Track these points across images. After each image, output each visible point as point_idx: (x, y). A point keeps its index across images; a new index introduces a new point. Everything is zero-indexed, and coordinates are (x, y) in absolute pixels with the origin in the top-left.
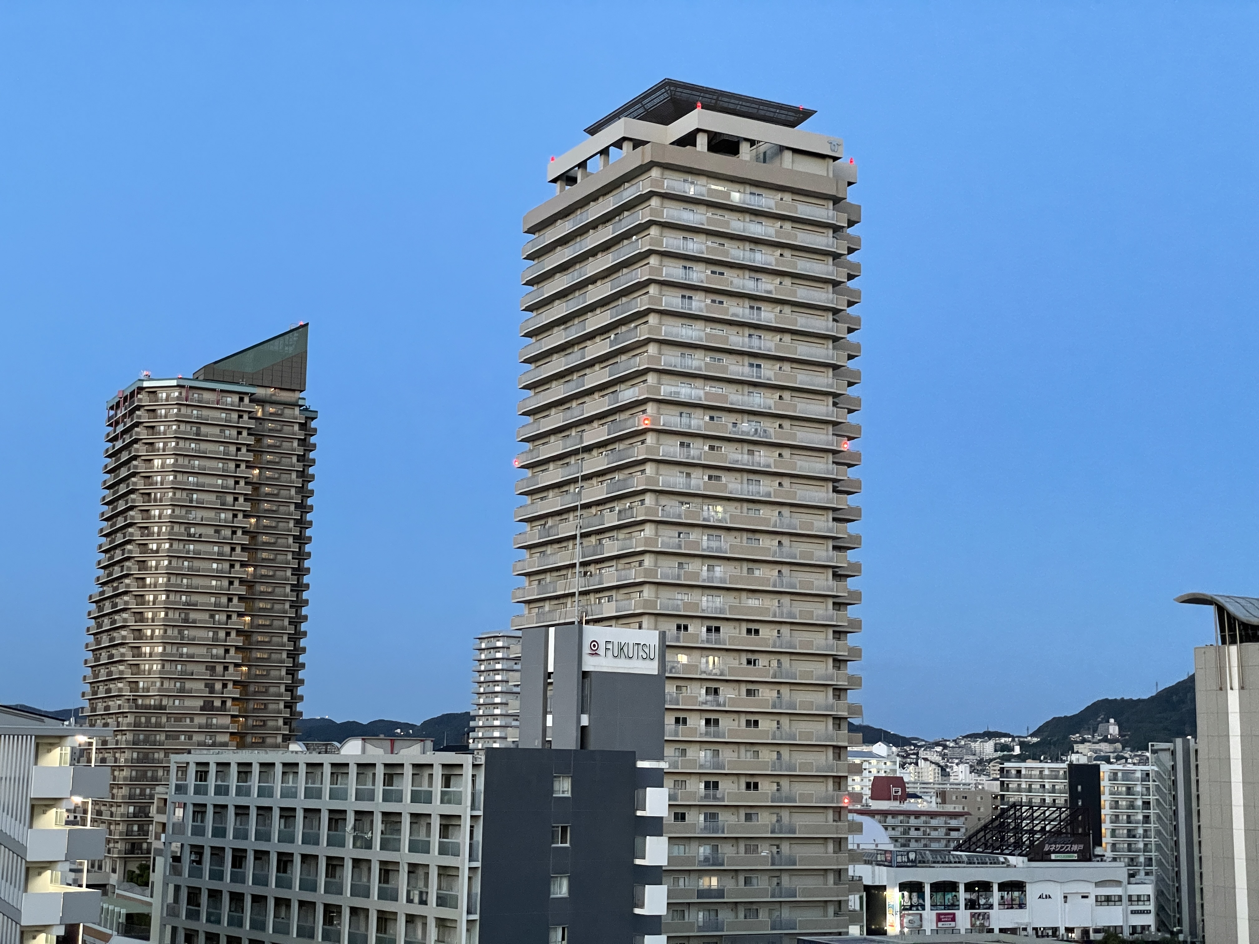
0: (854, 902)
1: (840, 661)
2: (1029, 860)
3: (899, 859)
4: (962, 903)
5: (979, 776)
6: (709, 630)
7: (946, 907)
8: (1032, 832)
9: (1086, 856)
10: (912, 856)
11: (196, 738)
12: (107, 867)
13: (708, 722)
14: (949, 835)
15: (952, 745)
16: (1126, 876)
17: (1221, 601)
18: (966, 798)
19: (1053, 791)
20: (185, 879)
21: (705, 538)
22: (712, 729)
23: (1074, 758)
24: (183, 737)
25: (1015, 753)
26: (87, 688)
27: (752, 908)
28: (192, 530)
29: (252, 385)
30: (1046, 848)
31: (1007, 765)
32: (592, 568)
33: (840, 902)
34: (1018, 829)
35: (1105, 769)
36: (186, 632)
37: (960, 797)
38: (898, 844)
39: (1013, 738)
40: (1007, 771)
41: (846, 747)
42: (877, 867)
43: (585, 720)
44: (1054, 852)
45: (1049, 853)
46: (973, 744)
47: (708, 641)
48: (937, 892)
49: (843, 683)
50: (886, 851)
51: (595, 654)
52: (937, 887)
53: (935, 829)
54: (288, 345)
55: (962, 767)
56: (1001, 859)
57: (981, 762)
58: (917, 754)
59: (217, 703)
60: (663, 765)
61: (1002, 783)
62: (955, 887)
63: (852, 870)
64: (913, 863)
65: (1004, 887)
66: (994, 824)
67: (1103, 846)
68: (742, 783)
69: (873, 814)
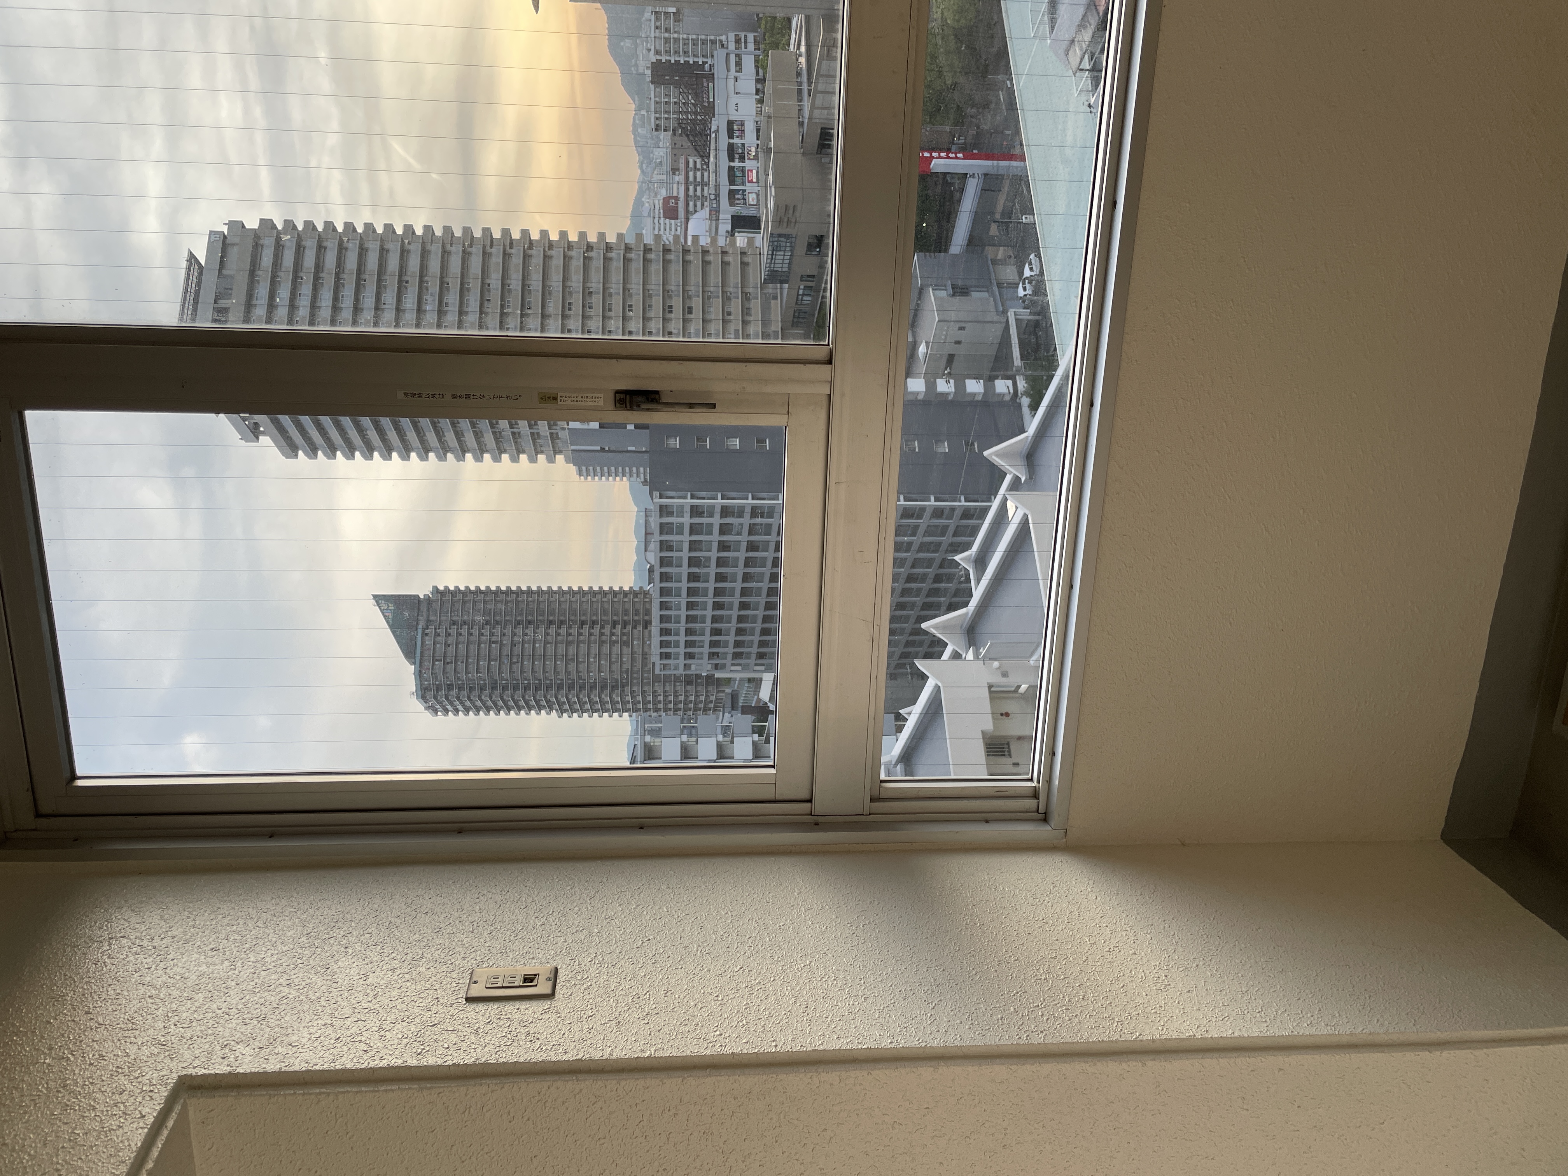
0: (741, 240)
1: (587, 248)
2: (714, 116)
3: (715, 206)
4: (741, 164)
7: (744, 176)
9: (711, 77)
10: (713, 197)
11: (646, 650)
12: (722, 694)
14: (699, 169)
15: (642, 158)
16: (723, 50)
18: (675, 154)
19: (669, 96)
24: (645, 657)
26: (616, 715)
27: (746, 311)
28: (515, 660)
29: (417, 629)
30: (706, 104)
33: (741, 253)
35: (654, 57)
37: (675, 159)
38: (705, 203)
40: (657, 125)
41: (645, 245)
42: (720, 220)
44: (708, 99)
45: (709, 102)
48: (734, 181)
49: (603, 247)
50: (710, 214)
52: (732, 182)
53: (695, 178)
54: (388, 606)
55: (656, 152)
56: (713, 135)
59: (625, 638)
61: (665, 130)
62: (731, 169)
63: (722, 242)
64: (717, 196)
65: (731, 137)
66: (691, 138)
67: (704, 63)
68: (669, 316)
69: (687, 220)
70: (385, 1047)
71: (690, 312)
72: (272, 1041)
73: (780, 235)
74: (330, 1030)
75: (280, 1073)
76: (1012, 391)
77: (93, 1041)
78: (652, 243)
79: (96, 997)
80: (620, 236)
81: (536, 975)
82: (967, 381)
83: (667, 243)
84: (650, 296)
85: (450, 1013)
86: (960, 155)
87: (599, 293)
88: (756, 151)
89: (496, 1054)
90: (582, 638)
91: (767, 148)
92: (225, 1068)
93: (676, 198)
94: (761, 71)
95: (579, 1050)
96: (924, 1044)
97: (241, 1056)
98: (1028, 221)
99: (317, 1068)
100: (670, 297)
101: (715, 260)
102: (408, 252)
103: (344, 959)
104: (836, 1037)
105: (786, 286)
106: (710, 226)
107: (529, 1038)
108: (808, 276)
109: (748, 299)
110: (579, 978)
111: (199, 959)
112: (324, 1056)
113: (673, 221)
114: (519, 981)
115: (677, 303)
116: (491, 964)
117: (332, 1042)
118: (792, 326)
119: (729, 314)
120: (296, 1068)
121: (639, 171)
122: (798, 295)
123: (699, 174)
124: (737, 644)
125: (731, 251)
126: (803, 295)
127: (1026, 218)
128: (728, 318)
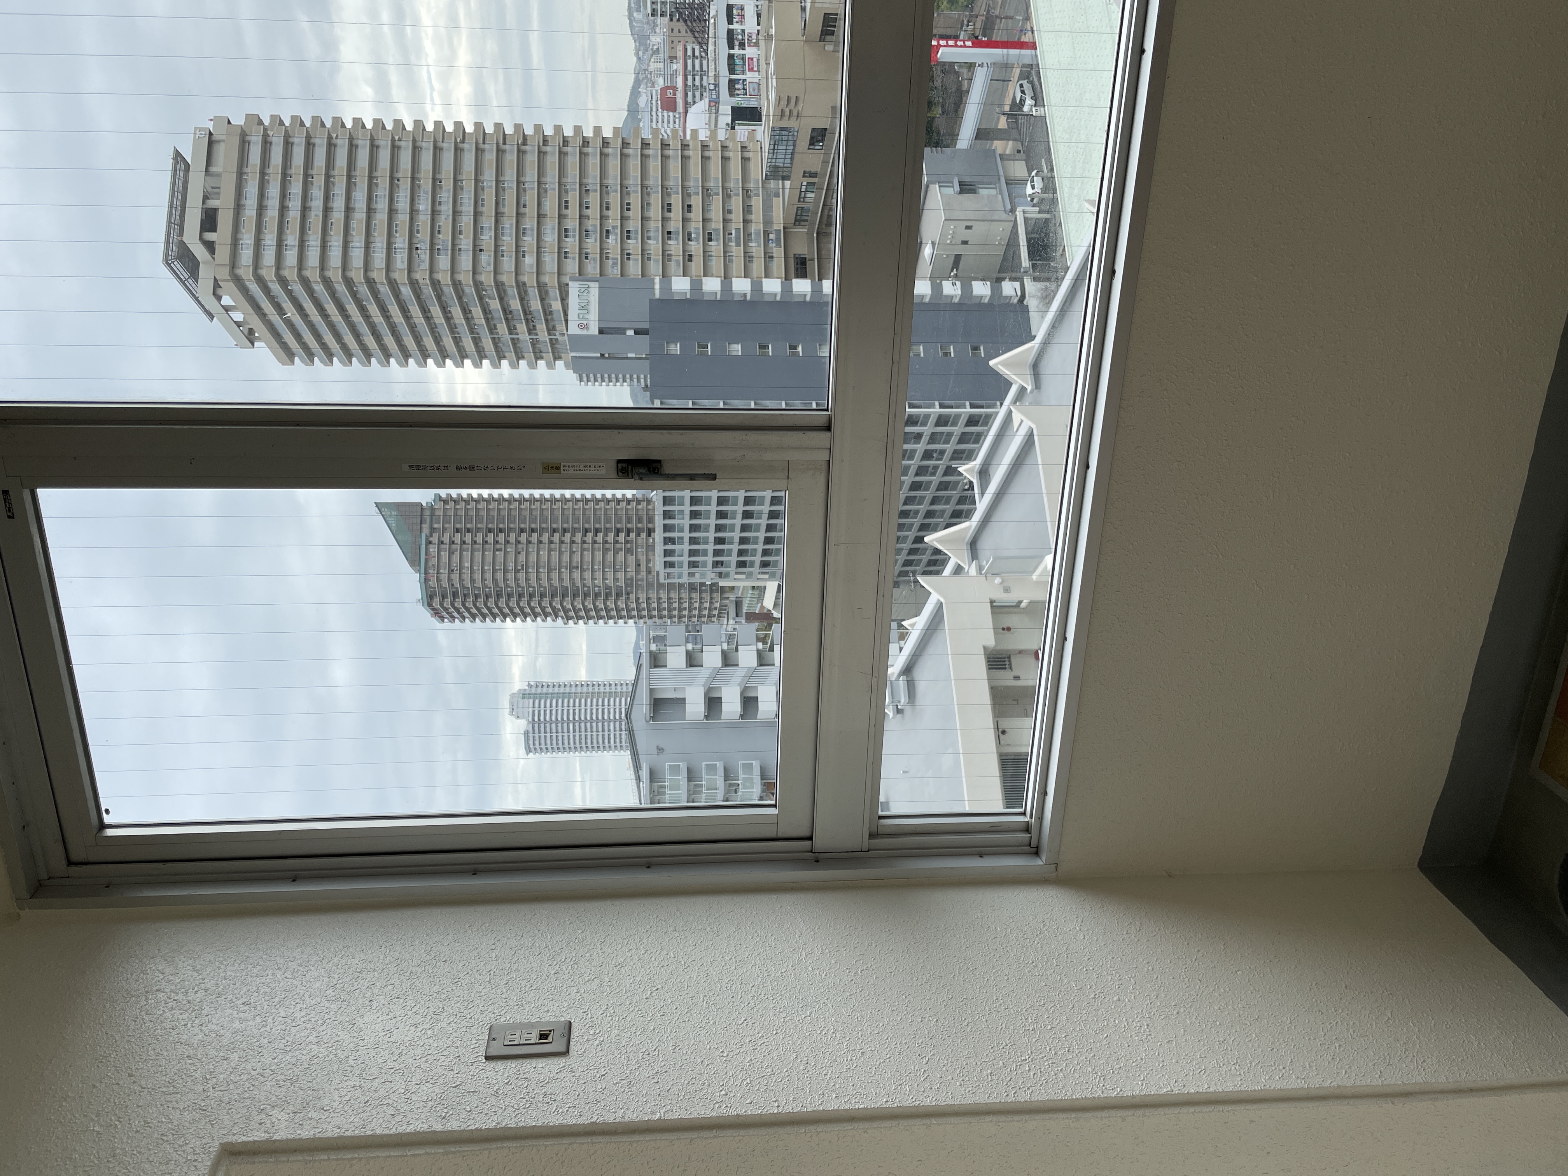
0: (743, 131)
1: (583, 143)
3: (714, 96)
4: (742, 52)
6: (566, 236)
7: (744, 65)
10: (712, 87)
11: (650, 558)
12: (726, 602)
13: (628, 238)
14: (697, 57)
15: (637, 44)
18: (673, 40)
20: (732, 569)
21: (504, 238)
22: (632, 235)
24: (650, 565)
27: (747, 209)
28: (520, 568)
29: (421, 537)
32: (530, 317)
33: (741, 147)
36: (585, 567)
37: (673, 46)
38: (704, 94)
40: (654, 9)
41: (642, 139)
42: (720, 112)
43: (630, 333)
46: (637, 29)
47: (574, 237)
48: (734, 70)
49: (599, 142)
50: (710, 106)
51: (587, 327)
52: (732, 70)
53: (694, 66)
55: (653, 38)
56: (712, 21)
58: (645, 70)
59: (629, 545)
60: (657, 280)
61: (662, 15)
62: (731, 57)
63: (722, 135)
64: (716, 85)
65: (730, 22)
66: (689, 24)
68: (668, 215)
69: (686, 112)
70: (411, 1111)
71: (689, 211)
72: (305, 1105)
73: (782, 129)
74: (358, 1093)
75: (314, 1139)
76: (1019, 293)
77: (138, 1106)
78: (650, 137)
79: (138, 1058)
80: (616, 130)
81: (550, 1031)
82: (973, 283)
83: (666, 137)
84: (649, 194)
85: (471, 1073)
86: (969, 43)
87: (596, 191)
88: (758, 40)
89: (515, 1117)
90: (585, 546)
91: (768, 34)
92: (263, 1135)
93: (675, 89)
95: (593, 1113)
96: (918, 1103)
97: (277, 1122)
98: (1038, 114)
99: (348, 1134)
100: (669, 195)
101: (715, 157)
102: (399, 148)
103: (369, 1013)
104: (834, 1096)
105: (788, 183)
106: (710, 118)
107: (546, 1100)
108: (810, 173)
109: (749, 197)
110: (592, 1032)
111: (232, 1014)
112: (355, 1121)
113: (671, 114)
114: (535, 1038)
115: (676, 200)
116: (508, 1018)
117: (362, 1105)
118: (795, 224)
119: (730, 212)
120: (329, 1134)
121: (635, 59)
122: (801, 192)
123: (697, 62)
124: (741, 553)
125: (730, 145)
126: (806, 191)
127: (1036, 111)
128: (728, 216)
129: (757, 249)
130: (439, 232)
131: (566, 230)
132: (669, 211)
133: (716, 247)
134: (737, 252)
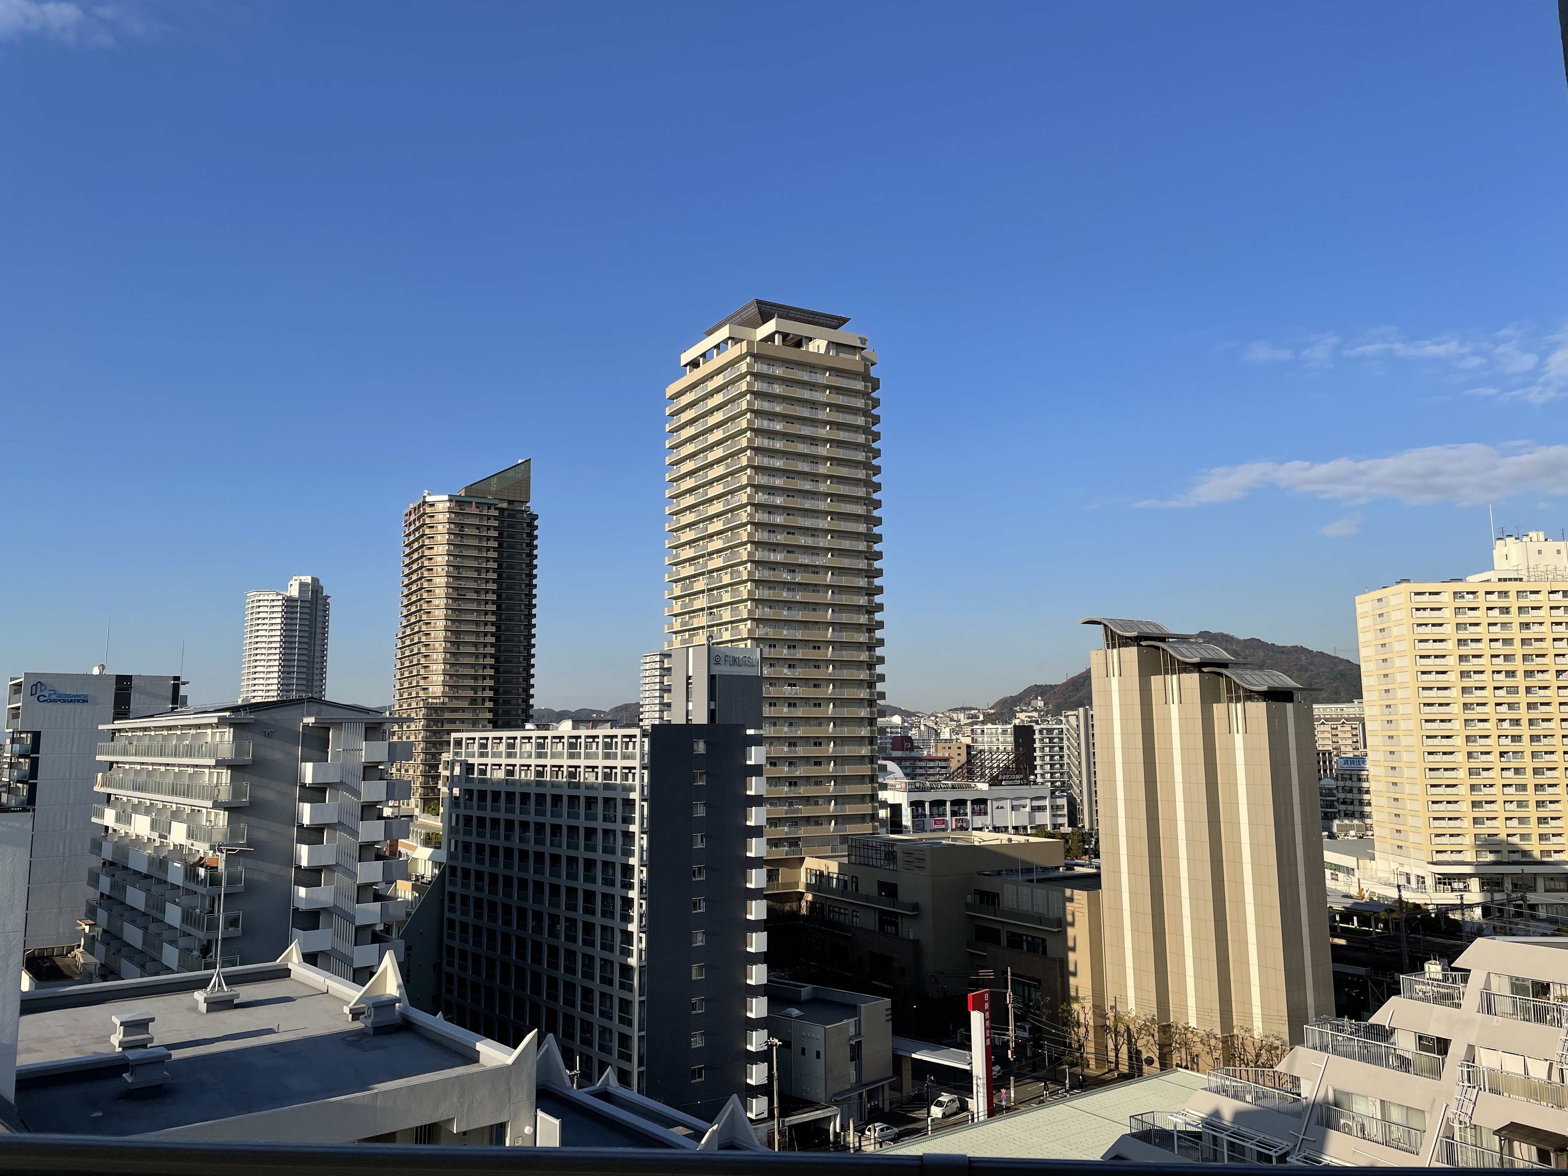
0: (883, 813)
1: (871, 665)
2: (990, 785)
3: (910, 787)
4: (949, 813)
5: (958, 734)
6: (789, 647)
7: (939, 816)
8: (991, 768)
9: (1026, 782)
10: (918, 785)
13: (790, 705)
14: (940, 771)
15: (941, 715)
16: (1049, 793)
17: (1106, 623)
18: (950, 748)
19: (1005, 742)
20: (462, 812)
21: (785, 590)
22: (792, 708)
23: (1017, 722)
25: (980, 720)
29: (496, 499)
30: (1000, 778)
31: (975, 727)
32: (715, 610)
34: (982, 766)
35: (1037, 728)
38: (909, 778)
39: (979, 710)
40: (976, 731)
41: (876, 719)
42: (896, 792)
43: (713, 706)
44: (1005, 780)
45: (1002, 780)
46: (954, 715)
47: (789, 654)
48: (933, 806)
49: (872, 679)
51: (718, 663)
52: (933, 804)
53: (932, 768)
54: (518, 473)
55: (947, 729)
56: (973, 784)
57: (959, 726)
58: (920, 722)
60: (761, 732)
61: (973, 738)
62: (944, 803)
64: (919, 790)
65: (974, 802)
66: (968, 764)
67: (1036, 775)
68: (811, 743)
69: (893, 759)
80: (882, 696)
90: (481, 658)
93: (912, 748)
94: (1034, 831)
100: (829, 744)
101: (865, 789)
102: (859, 503)
105: (845, 860)
108: (856, 884)
119: (816, 804)
123: (935, 771)
126: (838, 879)
128: (812, 802)
129: (784, 831)
130: (788, 533)
131: (794, 647)
132: (815, 744)
133: (785, 790)
134: (781, 811)
